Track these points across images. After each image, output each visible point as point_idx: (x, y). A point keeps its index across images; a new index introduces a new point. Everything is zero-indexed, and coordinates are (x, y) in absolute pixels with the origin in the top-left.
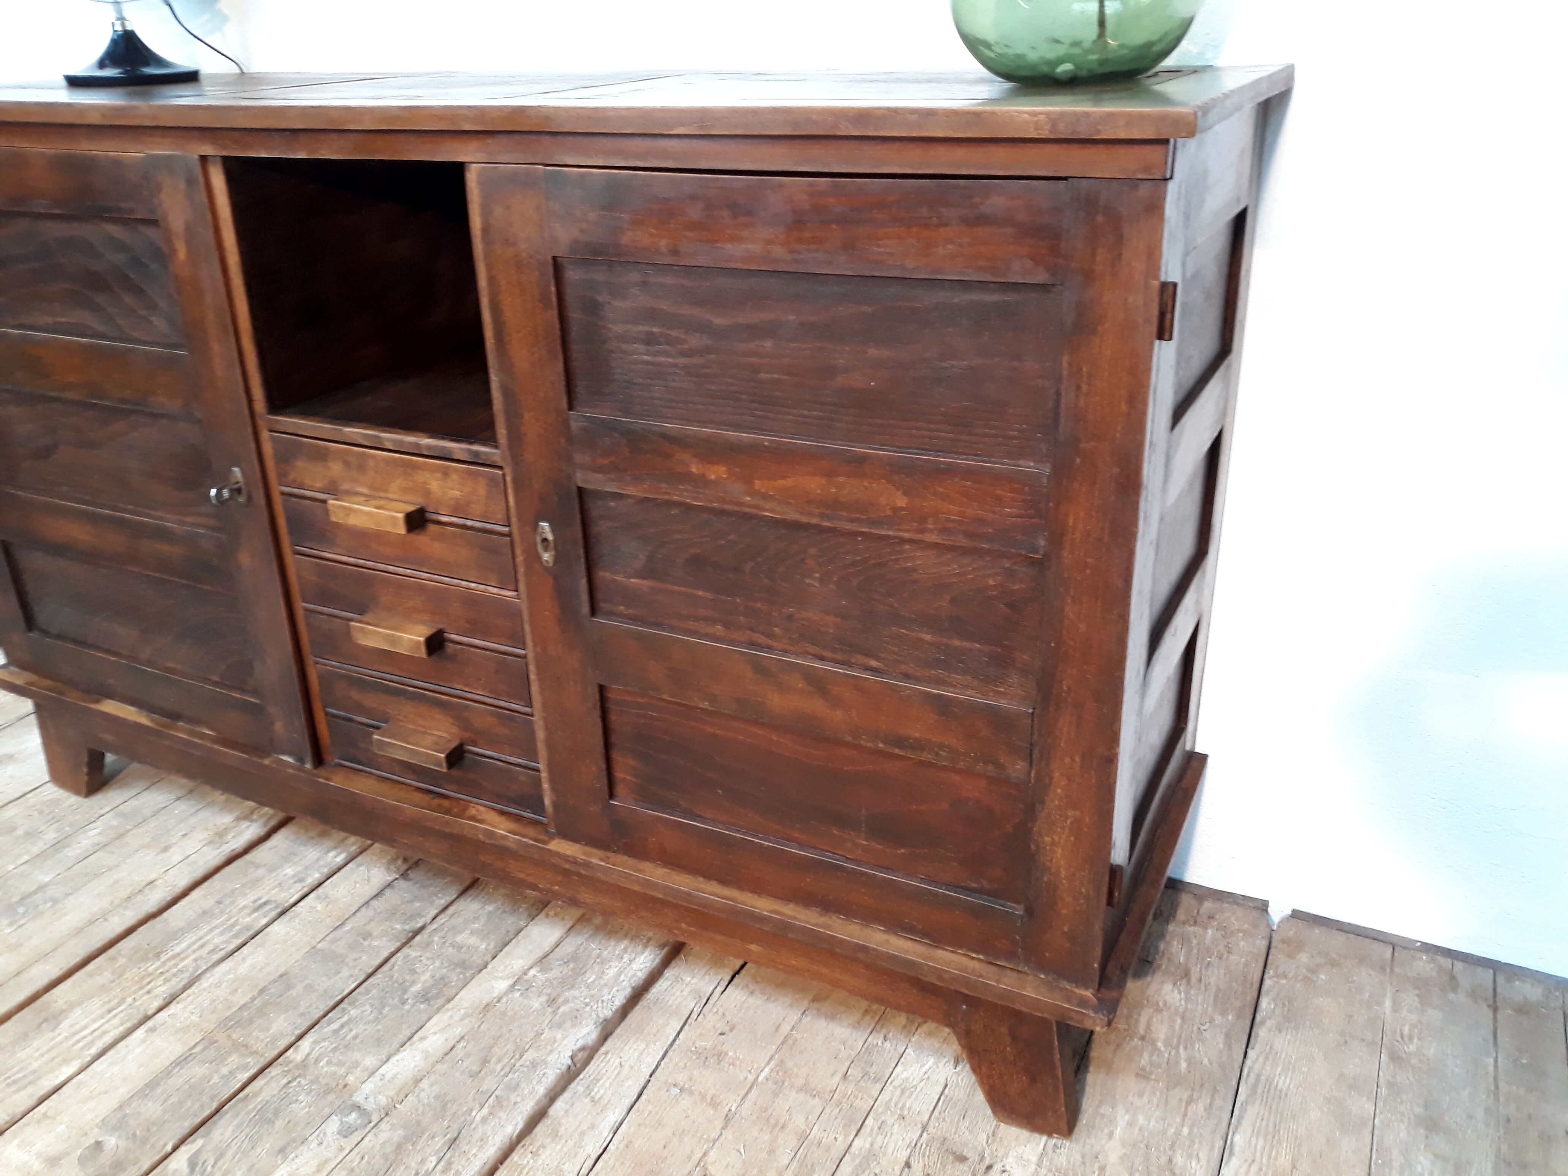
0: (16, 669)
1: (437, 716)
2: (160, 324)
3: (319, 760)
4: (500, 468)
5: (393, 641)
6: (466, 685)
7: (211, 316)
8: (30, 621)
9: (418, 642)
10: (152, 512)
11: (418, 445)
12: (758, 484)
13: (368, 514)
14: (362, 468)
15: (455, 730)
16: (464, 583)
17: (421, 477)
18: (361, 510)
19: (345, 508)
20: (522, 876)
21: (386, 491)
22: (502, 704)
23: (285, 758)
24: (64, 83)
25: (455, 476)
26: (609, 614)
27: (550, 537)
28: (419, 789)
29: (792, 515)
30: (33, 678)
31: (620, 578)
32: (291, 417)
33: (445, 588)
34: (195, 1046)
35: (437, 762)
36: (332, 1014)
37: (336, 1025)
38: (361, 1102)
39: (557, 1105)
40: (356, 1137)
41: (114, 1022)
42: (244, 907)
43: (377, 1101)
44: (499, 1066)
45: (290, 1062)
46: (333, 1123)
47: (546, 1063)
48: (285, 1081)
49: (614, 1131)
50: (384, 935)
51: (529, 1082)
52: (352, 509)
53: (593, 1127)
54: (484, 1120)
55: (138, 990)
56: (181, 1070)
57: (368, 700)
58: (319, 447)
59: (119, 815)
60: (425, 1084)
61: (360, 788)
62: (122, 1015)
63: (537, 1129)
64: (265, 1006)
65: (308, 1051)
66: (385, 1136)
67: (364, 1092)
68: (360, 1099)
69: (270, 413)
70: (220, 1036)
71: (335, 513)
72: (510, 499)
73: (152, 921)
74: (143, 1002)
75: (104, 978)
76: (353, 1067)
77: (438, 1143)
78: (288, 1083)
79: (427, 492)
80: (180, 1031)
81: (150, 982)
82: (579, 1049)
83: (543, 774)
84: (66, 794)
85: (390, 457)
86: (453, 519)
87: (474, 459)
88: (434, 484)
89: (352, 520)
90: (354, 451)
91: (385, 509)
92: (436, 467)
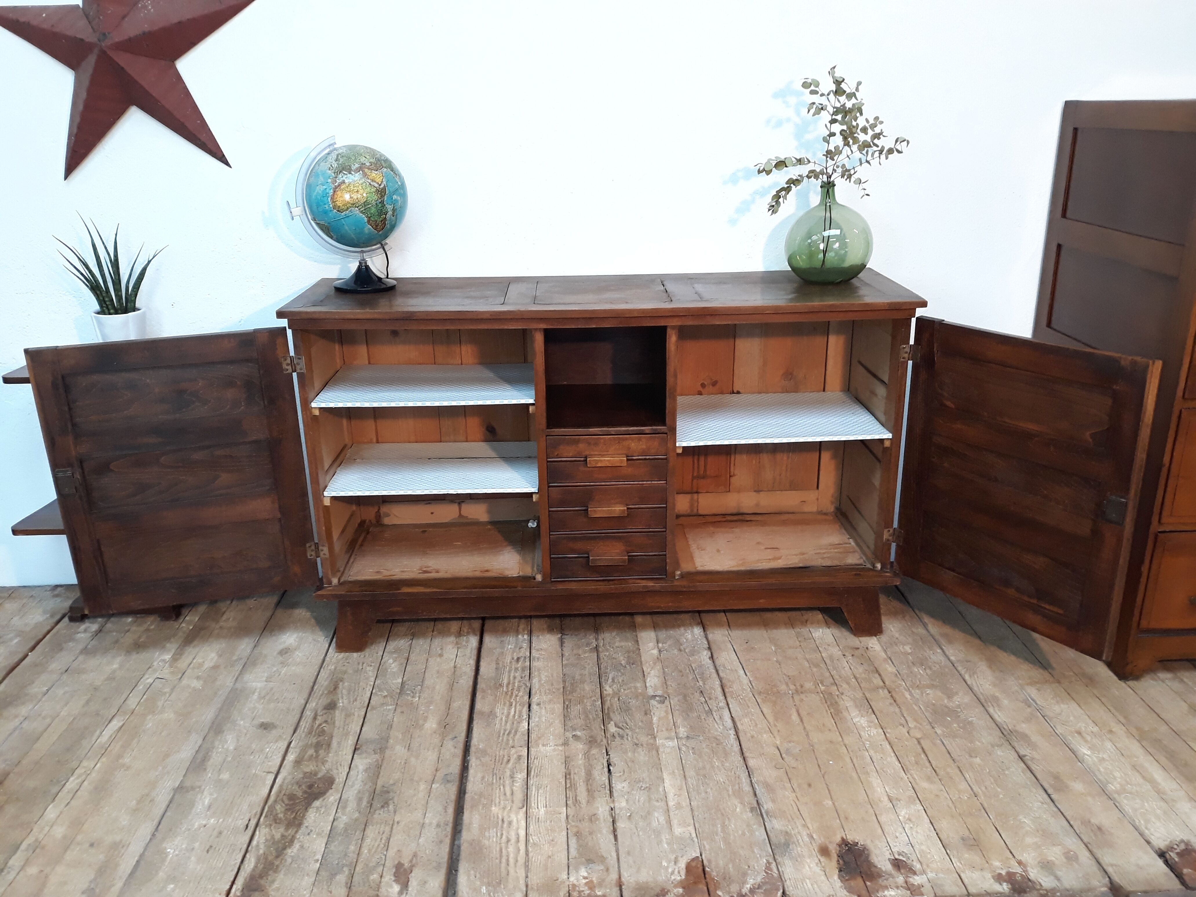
1: (616, 543)
4: (666, 433)
5: (610, 512)
6: (634, 526)
9: (624, 510)
11: (628, 431)
13: (608, 460)
14: (596, 444)
15: (623, 548)
16: (641, 482)
17: (626, 443)
18: (605, 460)
19: (596, 460)
21: (607, 452)
22: (651, 530)
25: (643, 440)
32: (562, 429)
33: (630, 487)
34: (564, 703)
35: (624, 561)
36: (603, 678)
37: (610, 680)
38: (654, 694)
39: (721, 674)
40: (667, 702)
41: (518, 707)
42: (511, 662)
43: (660, 693)
44: (688, 671)
45: (609, 694)
46: (653, 702)
47: (704, 665)
48: (616, 699)
49: (746, 675)
50: (585, 653)
51: (706, 671)
52: (600, 460)
53: (739, 676)
54: (704, 684)
55: (511, 697)
56: (571, 709)
57: (579, 545)
58: (575, 439)
59: (391, 653)
60: (669, 683)
61: (573, 586)
62: (518, 705)
63: (723, 681)
64: (572, 684)
65: (611, 690)
66: (676, 699)
67: (650, 692)
68: (652, 694)
69: (547, 428)
70: (569, 697)
71: (590, 463)
72: (669, 445)
73: (479, 677)
74: (519, 699)
75: (490, 698)
76: (636, 688)
77: (697, 695)
78: (619, 699)
79: (629, 448)
80: (550, 701)
81: (512, 693)
82: (710, 658)
83: (667, 556)
84: (348, 654)
85: (612, 437)
86: (640, 457)
87: (654, 432)
88: (633, 444)
89: (599, 465)
90: (595, 438)
91: (616, 458)
92: (635, 438)
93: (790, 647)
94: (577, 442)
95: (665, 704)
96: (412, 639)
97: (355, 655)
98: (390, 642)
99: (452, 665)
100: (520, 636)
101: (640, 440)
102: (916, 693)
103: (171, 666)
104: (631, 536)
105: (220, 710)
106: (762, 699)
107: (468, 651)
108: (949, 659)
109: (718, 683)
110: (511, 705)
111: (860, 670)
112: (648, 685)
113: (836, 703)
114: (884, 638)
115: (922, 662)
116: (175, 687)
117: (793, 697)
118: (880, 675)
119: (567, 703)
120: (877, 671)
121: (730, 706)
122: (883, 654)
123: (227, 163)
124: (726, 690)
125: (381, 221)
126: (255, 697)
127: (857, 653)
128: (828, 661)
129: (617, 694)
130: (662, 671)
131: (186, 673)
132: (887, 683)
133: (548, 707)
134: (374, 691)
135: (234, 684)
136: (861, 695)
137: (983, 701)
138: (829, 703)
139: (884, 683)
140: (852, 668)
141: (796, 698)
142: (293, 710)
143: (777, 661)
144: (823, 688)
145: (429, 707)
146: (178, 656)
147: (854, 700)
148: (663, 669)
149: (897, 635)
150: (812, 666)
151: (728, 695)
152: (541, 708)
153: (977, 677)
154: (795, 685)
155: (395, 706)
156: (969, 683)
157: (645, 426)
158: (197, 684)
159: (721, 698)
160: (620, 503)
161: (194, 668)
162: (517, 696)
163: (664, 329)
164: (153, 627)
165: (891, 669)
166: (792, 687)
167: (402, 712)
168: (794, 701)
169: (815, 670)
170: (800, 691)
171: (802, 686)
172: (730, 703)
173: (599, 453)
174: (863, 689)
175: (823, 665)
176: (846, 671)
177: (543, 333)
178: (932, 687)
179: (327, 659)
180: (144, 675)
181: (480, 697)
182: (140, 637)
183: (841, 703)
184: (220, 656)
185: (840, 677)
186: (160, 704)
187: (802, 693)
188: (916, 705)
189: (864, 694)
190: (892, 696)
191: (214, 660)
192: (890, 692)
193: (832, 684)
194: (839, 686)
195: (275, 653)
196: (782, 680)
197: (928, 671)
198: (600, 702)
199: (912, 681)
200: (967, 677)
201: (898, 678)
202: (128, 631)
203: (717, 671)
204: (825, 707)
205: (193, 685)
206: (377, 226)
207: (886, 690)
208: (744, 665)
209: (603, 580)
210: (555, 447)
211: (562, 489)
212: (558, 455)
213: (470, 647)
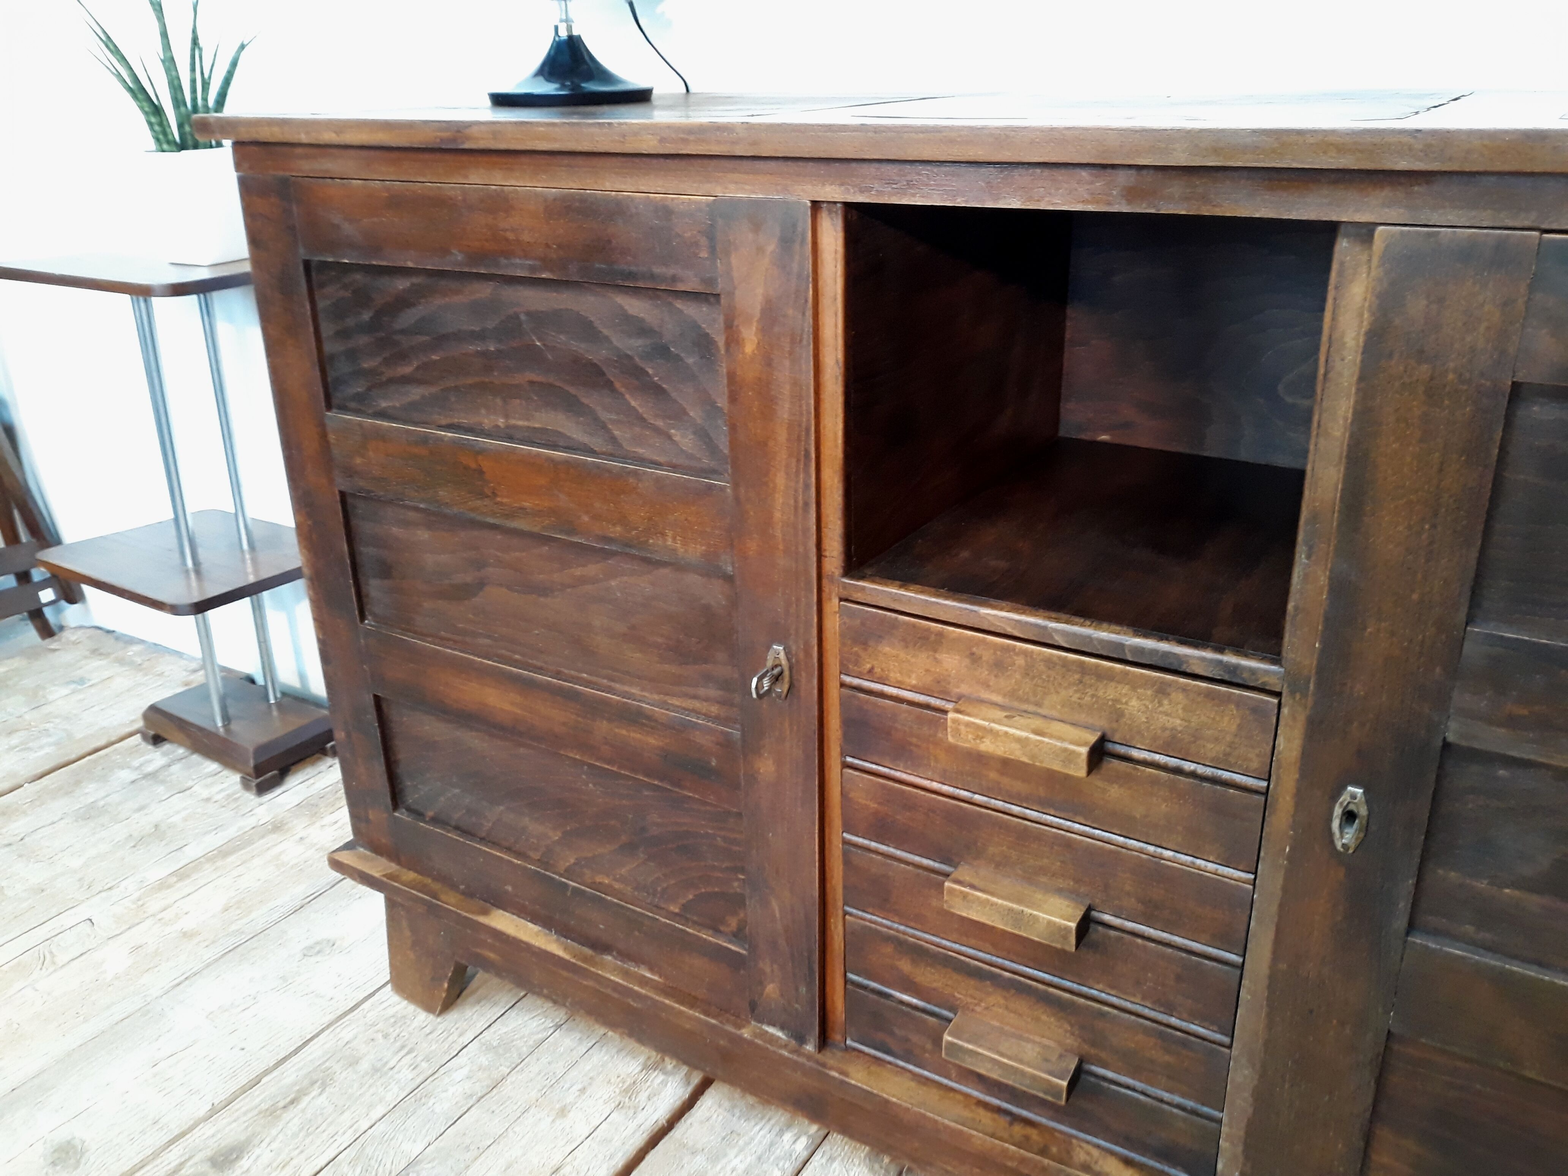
0: (368, 853)
1: (1044, 1017)
2: (685, 440)
3: (824, 1041)
4: (1278, 695)
5: (1018, 918)
6: (1113, 985)
7: (782, 435)
8: (396, 798)
9: (1067, 929)
10: (617, 686)
11: (1121, 646)
13: (1019, 740)
14: (1001, 668)
15: (1070, 1041)
16: (1149, 847)
17: (1110, 692)
18: (1009, 735)
19: (979, 727)
22: (1173, 1021)
23: (771, 1030)
24: (488, 102)
25: (1177, 697)
26: (1436, 933)
27: (1363, 811)
28: (986, 1106)
30: (393, 867)
31: (1480, 884)
32: (886, 585)
33: (1111, 851)
35: (1053, 1090)
52: (991, 731)
57: (928, 976)
58: (930, 632)
59: (489, 1048)
61: (894, 1092)
69: (845, 575)
71: (957, 732)
72: (1283, 743)
79: (1114, 713)
83: (1224, 1129)
84: (412, 1008)
85: (1060, 657)
86: (1157, 757)
87: (1227, 677)
88: (1134, 703)
89: (987, 746)
90: (992, 642)
91: (1051, 736)
92: (1148, 683)
94: (935, 643)
96: (558, 1027)
97: (422, 1017)
98: (512, 1013)
101: (1162, 690)
103: (139, 899)
104: (1103, 1015)
107: (632, 1126)
116: (83, 954)
126: (149, 1051)
131: (135, 928)
135: (160, 997)
142: (166, 1125)
146: (174, 879)
157: (1196, 646)
158: (117, 964)
160: (1067, 894)
161: (161, 920)
179: (366, 1005)
182: (178, 813)
184: (226, 908)
191: (205, 917)
195: (301, 946)
202: (183, 791)
205: (108, 965)
209: (999, 1110)
210: (865, 644)
211: (883, 786)
212: (871, 671)
213: (641, 1117)
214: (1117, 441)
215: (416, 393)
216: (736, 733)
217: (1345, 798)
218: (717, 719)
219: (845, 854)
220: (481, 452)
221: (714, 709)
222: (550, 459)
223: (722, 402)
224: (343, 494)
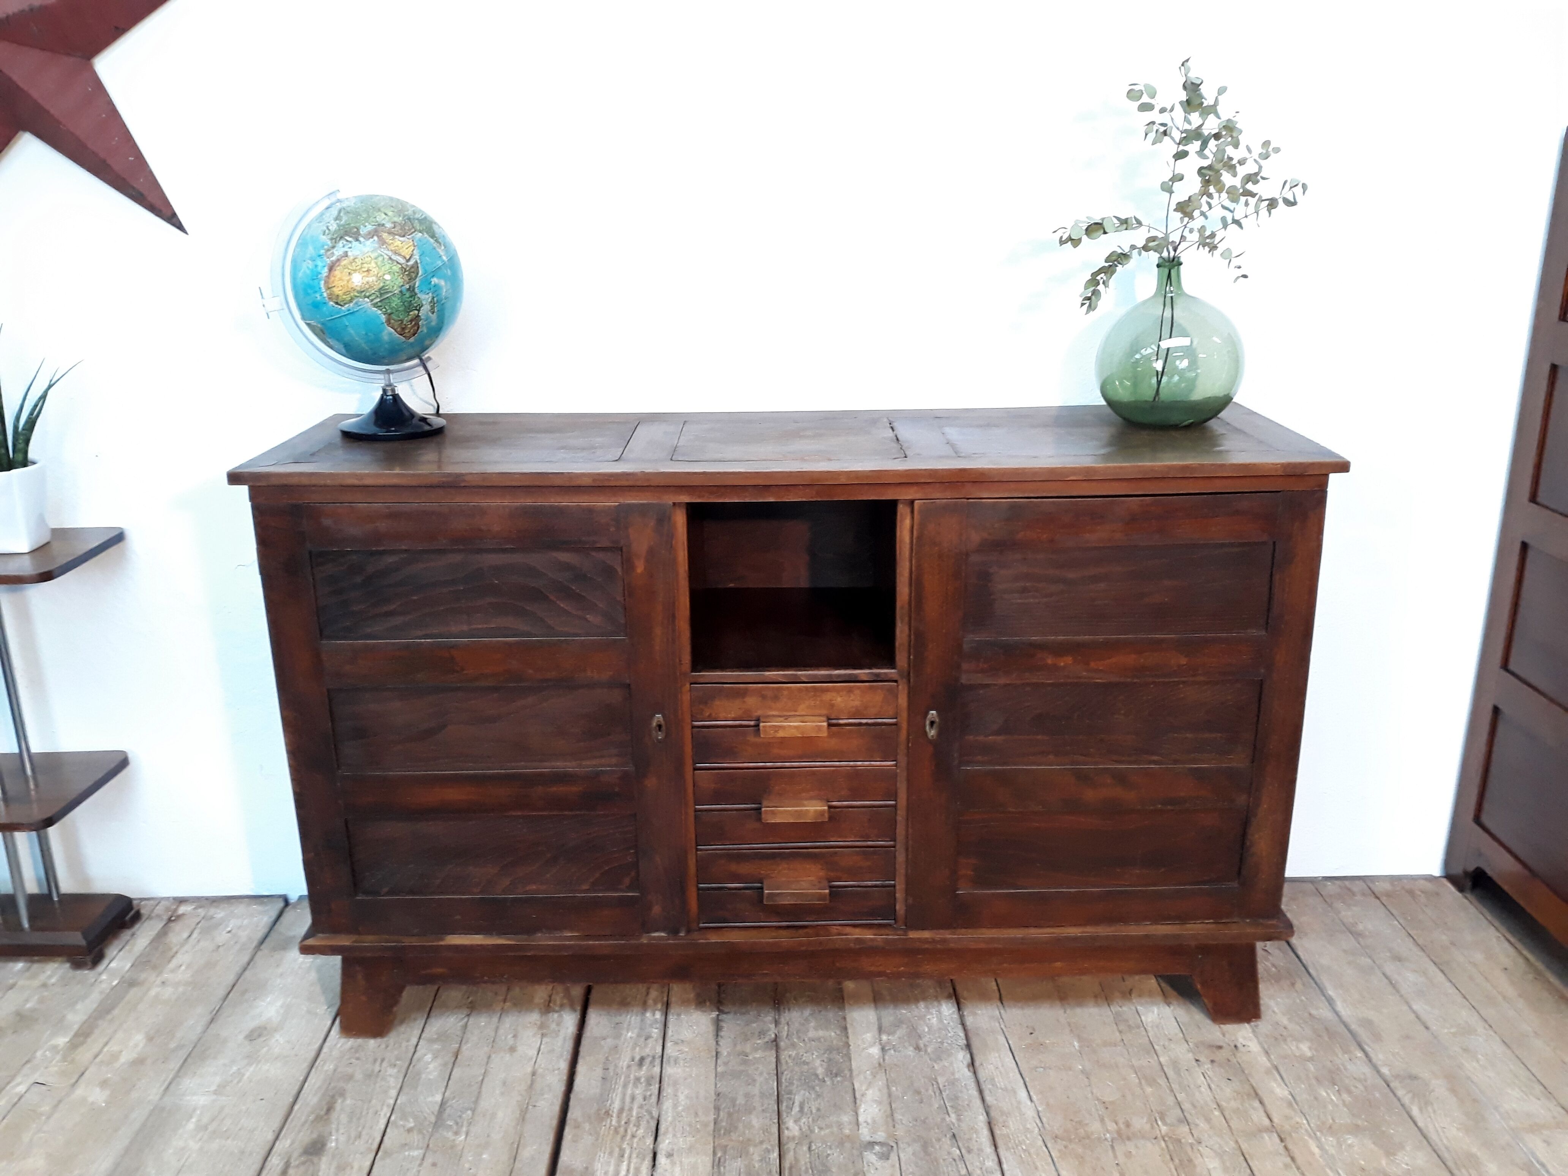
0: (326, 932)
1: (808, 867)
2: (595, 619)
3: (688, 930)
4: (896, 681)
5: (799, 814)
6: (840, 837)
8: (357, 886)
9: (824, 811)
11: (830, 676)
12: (1093, 665)
13: (796, 727)
14: (776, 698)
15: (822, 874)
16: (852, 763)
17: (827, 697)
18: (790, 726)
19: (776, 727)
20: (872, 969)
21: (796, 711)
22: (870, 843)
23: (657, 934)
25: (857, 692)
26: (968, 763)
27: (938, 720)
29: (1114, 679)
31: (981, 738)
32: (716, 672)
33: (833, 771)
34: (714, 1153)
35: (821, 897)
36: (784, 1104)
37: (796, 1109)
38: (872, 1140)
39: (989, 1099)
40: (893, 1157)
41: (634, 1160)
42: (629, 1067)
43: (881, 1136)
44: (931, 1092)
45: (794, 1138)
46: (870, 1157)
47: (958, 1080)
48: (805, 1148)
49: (1031, 1100)
50: (756, 1050)
51: (961, 1092)
52: (782, 727)
53: (1019, 1102)
54: (959, 1120)
55: (623, 1137)
56: (725, 1167)
57: (745, 869)
58: (739, 688)
59: (431, 1041)
60: (898, 1116)
61: (735, 937)
62: (634, 1156)
63: (993, 1114)
64: (730, 1115)
65: (797, 1128)
66: (910, 1150)
67: (865, 1134)
68: (868, 1138)
69: (692, 672)
70: (723, 1142)
71: (765, 730)
72: (900, 701)
73: (572, 1096)
74: (637, 1143)
75: (588, 1140)
76: (840, 1125)
77: (947, 1141)
78: (809, 1148)
79: (832, 706)
80: (691, 1149)
81: (626, 1131)
82: (968, 1066)
83: (898, 887)
84: (360, 1041)
85: (804, 687)
86: (850, 721)
87: (875, 678)
88: (839, 699)
89: (781, 734)
90: (773, 688)
91: (809, 722)
92: (843, 688)
93: (1106, 1044)
94: (743, 694)
95: (890, 1161)
96: (468, 1015)
97: (372, 1043)
98: (432, 1020)
99: (529, 1070)
100: (648, 1014)
101: (850, 691)
102: (1330, 1141)
103: (64, 1059)
104: (836, 853)
105: (127, 1150)
106: (1060, 1151)
107: (559, 1042)
108: (1378, 1072)
109: (982, 1118)
110: (623, 1156)
111: (1227, 1092)
112: (861, 1119)
113: (1190, 1161)
114: (1263, 1025)
115: (1333, 1077)
116: (60, 1102)
117: (1112, 1147)
118: (1261, 1102)
119: (719, 1155)
120: (1257, 1094)
121: (1005, 1166)
122: (1263, 1059)
123: (180, 227)
124: (997, 1132)
125: (411, 321)
126: (191, 1125)
127: (1221, 1055)
128: (1171, 1073)
129: (806, 1137)
130: (885, 1091)
131: (87, 1074)
132: (1275, 1120)
133: (686, 1161)
134: (393, 1118)
135: (161, 1099)
136: (1232, 1144)
137: (1450, 1164)
138: (1177, 1161)
139: (1271, 1120)
140: (1213, 1086)
141: (1120, 1149)
142: (251, 1154)
143: (1082, 1072)
144: (1164, 1129)
145: (481, 1154)
146: (82, 1039)
147: (1220, 1155)
148: (888, 1087)
149: (1285, 1021)
150: (1143, 1082)
151: (1000, 1143)
152: (673, 1164)
153: (1434, 1111)
154: (1116, 1124)
155: (421, 1152)
156: (1420, 1124)
157: (859, 668)
158: (98, 1096)
159: (989, 1150)
160: (819, 798)
161: (102, 1062)
162: (633, 1136)
163: (892, 505)
164: (53, 980)
165: (1281, 1091)
166: (1111, 1126)
167: (434, 1165)
168: (1116, 1157)
169: (1149, 1090)
170: (1124, 1135)
171: (1128, 1125)
172: (1003, 1160)
173: (781, 714)
174: (1235, 1133)
175: (1162, 1081)
176: (1204, 1095)
177: (684, 511)
178: (1356, 1130)
179: (325, 1050)
180: (13, 1077)
181: (570, 1137)
182: (27, 1001)
183: (1198, 1161)
184: (150, 1039)
185: (1194, 1106)
186: (26, 1138)
187: (1129, 1139)
188: (1331, 1168)
189: (1237, 1142)
190: (1286, 1148)
191: (139, 1049)
192: (1282, 1140)
193: (1180, 1121)
194: (1192, 1126)
195: (241, 1037)
196: (1093, 1110)
197: (1345, 1096)
198: (776, 1154)
199: (1319, 1117)
200: (1415, 1111)
201: (1294, 1110)
202: (12, 987)
203: (981, 1092)
204: (1170, 1170)
205: (91, 1099)
206: (403, 329)
207: (1275, 1135)
208: (1027, 1079)
209: (788, 927)
210: (706, 703)
211: (718, 774)
212: (710, 715)
213: (562, 1034)
214: (738, 586)
215: (398, 620)
216: (630, 768)
217: (929, 716)
218: (616, 765)
219: (696, 817)
220: (454, 646)
221: (614, 760)
222: (506, 643)
223: (620, 598)
224: (328, 691)
